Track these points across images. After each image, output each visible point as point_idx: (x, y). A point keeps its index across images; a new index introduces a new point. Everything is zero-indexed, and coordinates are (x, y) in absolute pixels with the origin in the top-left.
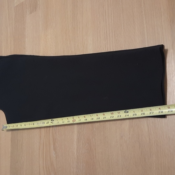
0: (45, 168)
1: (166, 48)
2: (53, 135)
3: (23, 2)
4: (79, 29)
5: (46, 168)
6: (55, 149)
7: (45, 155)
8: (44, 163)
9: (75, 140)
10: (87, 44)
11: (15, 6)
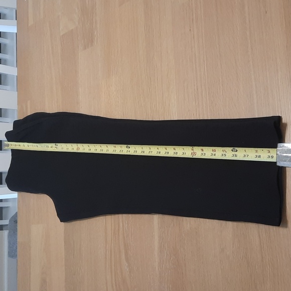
0: (114, 286)
1: (284, 121)
2: (124, 238)
3: (72, 30)
4: (156, 80)
5: (116, 285)
6: (127, 260)
7: (113, 267)
8: (114, 278)
9: (156, 248)
10: (169, 105)
11: (61, 34)
